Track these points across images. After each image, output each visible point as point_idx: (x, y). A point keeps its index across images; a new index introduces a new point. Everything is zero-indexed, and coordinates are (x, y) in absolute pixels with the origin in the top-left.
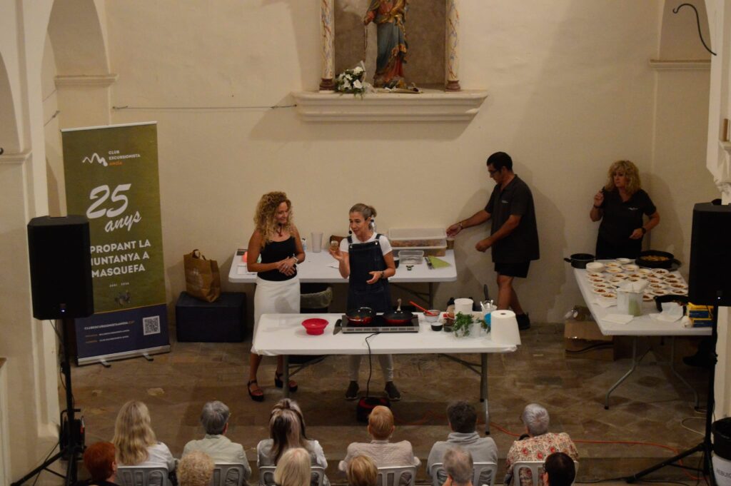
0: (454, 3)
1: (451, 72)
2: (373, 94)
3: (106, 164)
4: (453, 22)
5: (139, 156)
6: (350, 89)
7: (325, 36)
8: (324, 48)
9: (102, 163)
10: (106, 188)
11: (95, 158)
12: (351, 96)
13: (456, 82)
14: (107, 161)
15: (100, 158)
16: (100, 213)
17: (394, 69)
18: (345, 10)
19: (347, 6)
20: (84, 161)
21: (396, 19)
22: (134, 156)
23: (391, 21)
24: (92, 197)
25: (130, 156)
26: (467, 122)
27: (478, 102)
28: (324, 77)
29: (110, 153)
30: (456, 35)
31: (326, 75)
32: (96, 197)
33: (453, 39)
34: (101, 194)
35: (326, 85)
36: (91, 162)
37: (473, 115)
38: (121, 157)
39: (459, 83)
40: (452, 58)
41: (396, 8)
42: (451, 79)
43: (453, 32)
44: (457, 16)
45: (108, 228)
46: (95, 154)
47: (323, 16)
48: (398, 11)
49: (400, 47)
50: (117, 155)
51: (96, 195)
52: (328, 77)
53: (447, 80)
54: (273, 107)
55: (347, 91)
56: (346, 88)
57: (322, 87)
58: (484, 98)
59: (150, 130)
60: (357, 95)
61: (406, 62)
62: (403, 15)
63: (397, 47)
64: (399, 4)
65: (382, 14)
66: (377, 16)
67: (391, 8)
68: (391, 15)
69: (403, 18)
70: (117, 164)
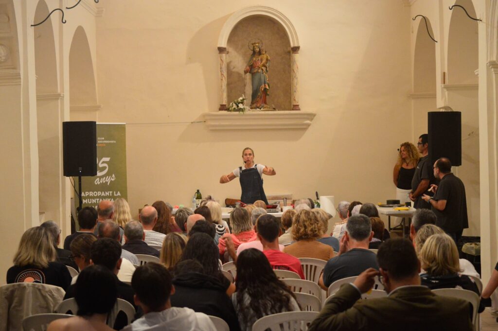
0: (296, 60)
1: (295, 100)
2: (249, 112)
4: (295, 71)
5: (115, 142)
6: (237, 108)
7: (222, 80)
8: (222, 86)
12: (237, 113)
13: (298, 105)
17: (262, 99)
18: (233, 70)
19: (234, 68)
21: (262, 69)
22: (112, 142)
23: (260, 71)
25: (110, 142)
26: (305, 129)
27: (311, 116)
28: (221, 104)
29: (99, 139)
30: (297, 78)
31: (222, 102)
33: (295, 81)
35: (223, 108)
37: (309, 125)
38: (105, 142)
40: (295, 91)
41: (262, 63)
42: (295, 104)
43: (295, 77)
44: (297, 68)
47: (221, 68)
48: (264, 66)
49: (265, 86)
50: (103, 140)
52: (224, 103)
53: (292, 104)
54: (192, 123)
55: (235, 110)
56: (235, 108)
57: (220, 109)
58: (314, 115)
59: (122, 128)
60: (241, 112)
61: (268, 95)
62: (266, 68)
63: (263, 86)
64: (264, 61)
65: (255, 67)
66: (251, 69)
67: (260, 64)
68: (259, 68)
69: (266, 70)
70: (103, 145)
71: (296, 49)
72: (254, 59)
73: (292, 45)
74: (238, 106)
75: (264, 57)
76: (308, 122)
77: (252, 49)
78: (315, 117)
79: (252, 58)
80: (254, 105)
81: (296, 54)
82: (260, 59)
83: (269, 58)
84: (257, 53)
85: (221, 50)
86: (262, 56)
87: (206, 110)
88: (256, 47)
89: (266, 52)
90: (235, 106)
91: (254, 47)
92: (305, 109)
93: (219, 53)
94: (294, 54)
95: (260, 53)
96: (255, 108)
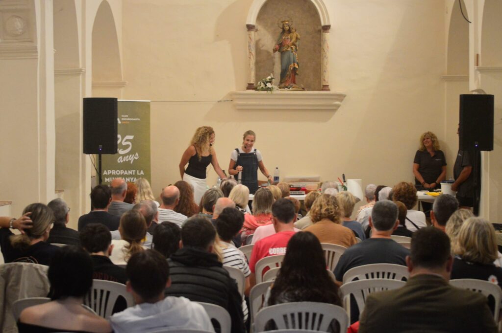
0: (326, 39)
1: (325, 80)
2: (277, 91)
3: (120, 122)
4: (326, 51)
5: (139, 120)
6: (265, 88)
7: (250, 58)
8: (250, 65)
9: (118, 121)
10: (119, 136)
12: (265, 92)
13: (328, 86)
14: (121, 120)
17: (291, 78)
18: (262, 49)
19: (263, 46)
21: (292, 48)
22: (136, 119)
23: (289, 49)
25: (134, 119)
26: (334, 110)
27: (341, 97)
28: (249, 83)
29: (123, 116)
30: (327, 58)
31: (250, 81)
33: (325, 60)
35: (250, 87)
37: (338, 106)
38: (129, 119)
39: (329, 87)
40: (325, 71)
41: (292, 42)
42: (324, 84)
43: (325, 56)
44: (328, 47)
45: (119, 160)
47: (249, 46)
48: (293, 44)
49: (294, 65)
50: (126, 117)
52: (252, 82)
53: (322, 85)
54: (219, 101)
56: (262, 88)
57: (248, 88)
58: (345, 96)
59: (146, 105)
60: (269, 92)
61: (297, 74)
62: (296, 46)
63: (292, 65)
64: (294, 40)
65: (284, 46)
66: (280, 47)
67: (289, 42)
68: (289, 46)
69: (296, 49)
70: (126, 123)
71: (327, 28)
72: (284, 37)
73: (323, 24)
74: (266, 86)
75: (294, 35)
76: (337, 103)
77: (281, 26)
78: (346, 98)
79: (281, 37)
80: (283, 85)
81: (327, 33)
82: (289, 37)
83: (299, 37)
85: (250, 28)
86: (291, 34)
87: (233, 89)
88: (285, 25)
89: (296, 30)
90: (263, 85)
91: (283, 25)
92: (335, 89)
93: (248, 31)
94: (324, 33)
95: (289, 31)
96: (284, 88)
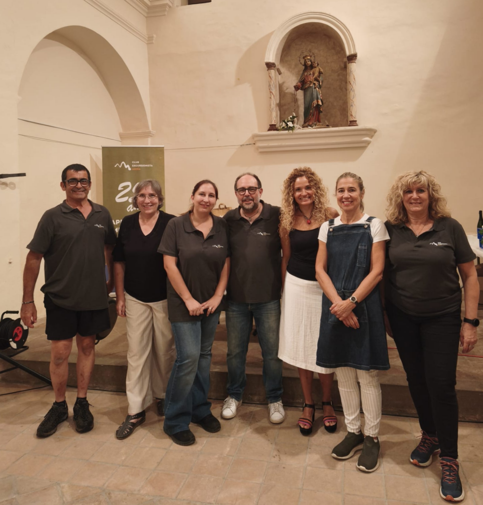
0: (352, 70)
1: (352, 115)
2: (299, 130)
3: (130, 169)
4: (352, 83)
5: (152, 166)
6: (286, 127)
7: (271, 98)
8: (270, 105)
9: (128, 168)
10: (129, 183)
11: (123, 164)
12: (287, 132)
13: (356, 121)
14: (131, 167)
15: (126, 165)
16: (125, 199)
17: (315, 117)
18: (286, 91)
19: (287, 89)
20: (115, 166)
21: (314, 84)
22: (148, 166)
23: (312, 85)
24: (120, 188)
25: (146, 166)
26: (364, 148)
27: (371, 132)
28: (271, 124)
29: (133, 162)
30: (354, 91)
31: (271, 122)
32: (122, 189)
33: (352, 93)
34: (125, 188)
35: (273, 128)
36: (120, 167)
37: (368, 143)
38: (140, 166)
39: (357, 122)
40: (352, 106)
41: (314, 77)
42: (352, 120)
43: (352, 89)
44: (354, 79)
45: (129, 209)
46: (123, 162)
47: (270, 86)
48: (316, 79)
49: (318, 102)
50: (137, 164)
51: (122, 187)
52: (273, 123)
53: (349, 120)
54: (241, 146)
55: (284, 129)
56: (283, 127)
57: (269, 130)
58: (375, 131)
59: (160, 151)
60: (290, 131)
61: (322, 112)
62: (319, 82)
63: (315, 102)
64: (316, 74)
65: (306, 83)
66: (302, 85)
67: (312, 78)
68: (311, 82)
69: (319, 84)
70: (138, 169)
71: (353, 58)
72: (306, 74)
73: (348, 53)
74: (287, 125)
75: (317, 70)
76: (367, 139)
78: (376, 134)
80: (306, 124)
81: (353, 64)
82: (311, 73)
83: (322, 70)
84: (308, 67)
85: (270, 66)
86: (314, 69)
87: (256, 131)
88: (307, 60)
89: (318, 65)
90: (284, 125)
91: (305, 60)
92: (362, 124)
93: (268, 70)
94: (350, 64)
95: (312, 67)
96: (307, 127)
